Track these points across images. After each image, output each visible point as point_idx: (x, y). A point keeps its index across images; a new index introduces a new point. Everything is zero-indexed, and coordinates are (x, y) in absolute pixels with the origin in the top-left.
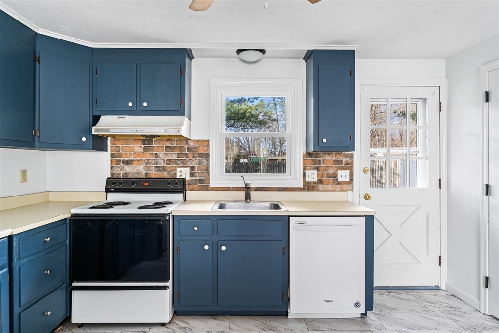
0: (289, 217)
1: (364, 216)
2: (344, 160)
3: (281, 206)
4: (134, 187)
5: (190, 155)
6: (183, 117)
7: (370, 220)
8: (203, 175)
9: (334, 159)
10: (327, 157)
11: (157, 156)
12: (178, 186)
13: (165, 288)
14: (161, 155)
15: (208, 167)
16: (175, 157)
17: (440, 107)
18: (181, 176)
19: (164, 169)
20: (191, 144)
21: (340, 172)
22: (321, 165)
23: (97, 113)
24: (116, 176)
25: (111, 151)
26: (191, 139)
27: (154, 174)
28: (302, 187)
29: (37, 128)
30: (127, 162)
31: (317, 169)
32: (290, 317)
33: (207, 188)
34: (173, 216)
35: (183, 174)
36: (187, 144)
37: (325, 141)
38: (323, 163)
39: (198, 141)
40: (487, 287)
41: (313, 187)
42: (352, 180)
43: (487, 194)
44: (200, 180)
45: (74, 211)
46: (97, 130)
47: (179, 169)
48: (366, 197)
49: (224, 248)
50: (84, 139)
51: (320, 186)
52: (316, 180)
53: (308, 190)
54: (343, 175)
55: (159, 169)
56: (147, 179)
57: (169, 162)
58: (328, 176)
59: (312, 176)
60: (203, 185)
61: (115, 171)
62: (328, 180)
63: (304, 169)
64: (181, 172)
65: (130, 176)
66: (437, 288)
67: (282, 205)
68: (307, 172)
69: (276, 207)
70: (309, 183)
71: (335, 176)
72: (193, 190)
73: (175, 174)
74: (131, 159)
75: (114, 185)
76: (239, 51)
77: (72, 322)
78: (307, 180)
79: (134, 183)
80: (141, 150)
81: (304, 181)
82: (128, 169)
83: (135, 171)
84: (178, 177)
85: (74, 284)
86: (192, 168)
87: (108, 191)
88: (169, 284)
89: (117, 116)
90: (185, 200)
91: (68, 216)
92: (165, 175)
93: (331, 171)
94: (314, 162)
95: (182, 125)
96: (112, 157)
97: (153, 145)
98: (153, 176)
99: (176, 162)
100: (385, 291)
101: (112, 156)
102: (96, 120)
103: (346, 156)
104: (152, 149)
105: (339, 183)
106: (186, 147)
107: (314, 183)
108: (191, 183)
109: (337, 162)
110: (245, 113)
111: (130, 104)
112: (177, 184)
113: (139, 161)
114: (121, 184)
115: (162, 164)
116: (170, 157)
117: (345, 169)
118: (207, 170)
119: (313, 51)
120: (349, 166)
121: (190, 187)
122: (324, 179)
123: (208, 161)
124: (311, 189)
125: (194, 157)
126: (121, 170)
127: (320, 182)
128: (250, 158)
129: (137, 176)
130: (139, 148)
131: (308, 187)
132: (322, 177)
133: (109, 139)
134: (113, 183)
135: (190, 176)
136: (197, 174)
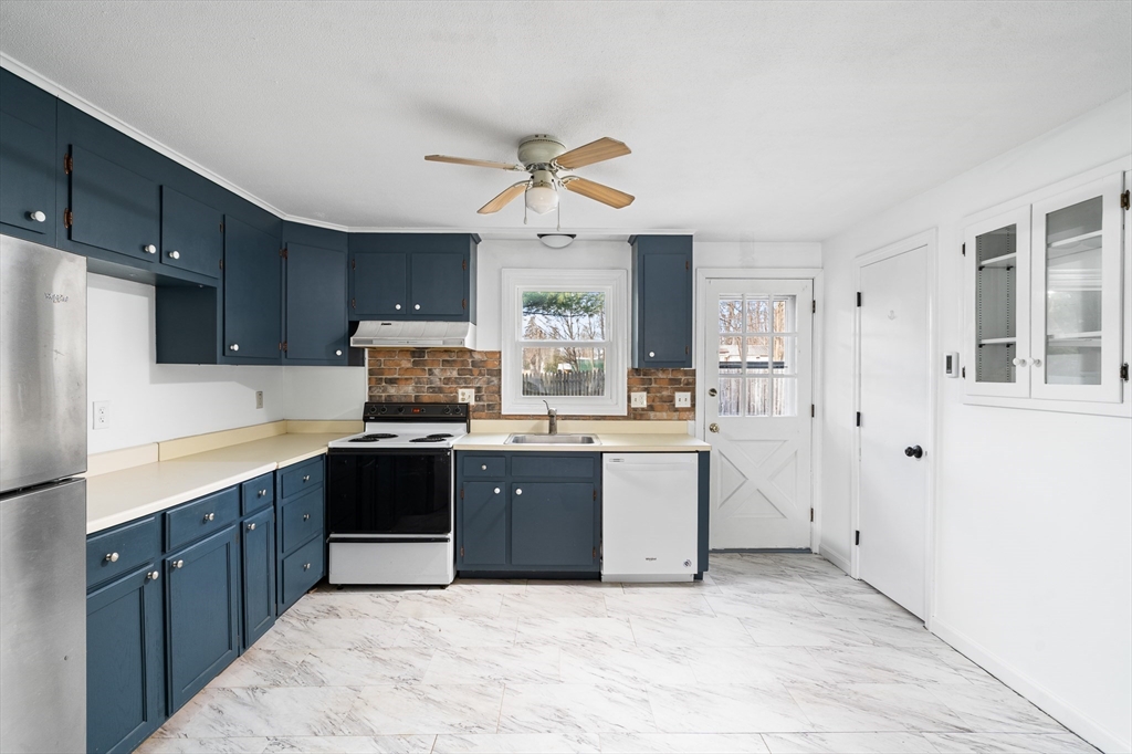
0: (602, 453)
1: (697, 452)
2: (683, 378)
3: (594, 440)
4: (401, 415)
5: (476, 371)
6: (466, 323)
7: (704, 457)
8: (493, 398)
9: (670, 376)
10: (661, 375)
11: (431, 372)
12: (460, 414)
13: (446, 540)
14: (437, 371)
15: (500, 388)
16: (455, 374)
17: (814, 306)
18: (463, 399)
19: (440, 390)
20: (477, 357)
21: (678, 395)
22: (653, 385)
23: (354, 319)
24: (375, 400)
25: (369, 365)
26: (478, 349)
27: (427, 397)
28: (626, 414)
29: (283, 340)
30: (392, 381)
31: (647, 390)
32: (603, 580)
33: (499, 416)
34: (455, 451)
35: (466, 397)
36: (472, 357)
37: (652, 354)
38: (656, 382)
39: (486, 353)
40: (857, 543)
41: (641, 415)
42: (693, 405)
43: (858, 424)
44: (488, 405)
45: (333, 444)
46: (356, 342)
47: (460, 391)
48: (713, 429)
49: (519, 492)
50: (339, 353)
51: (652, 414)
52: (645, 405)
53: (635, 419)
54: (682, 400)
55: (434, 390)
56: (418, 404)
57: (448, 380)
58: (663, 400)
59: (641, 399)
60: (493, 411)
61: (375, 393)
62: (662, 405)
63: (629, 391)
64: (463, 394)
65: (395, 400)
66: (808, 551)
67: (597, 438)
68: (633, 394)
69: (590, 441)
70: (635, 409)
71: (671, 400)
72: (480, 418)
73: (456, 397)
74: (396, 376)
75: (375, 411)
76: (541, 236)
77: (331, 582)
78: (633, 406)
79: (400, 410)
80: (410, 365)
81: (629, 406)
82: (392, 390)
83: (401, 393)
84: (460, 401)
85: (332, 536)
86: (478, 390)
87: (366, 419)
88: (451, 536)
89: (381, 322)
90: (469, 431)
91: (324, 450)
92: (441, 398)
93: (665, 393)
94: (643, 382)
95: (465, 333)
96: (370, 374)
97: (426, 358)
98: (426, 400)
99: (456, 381)
100: (737, 554)
101: (371, 372)
102: (353, 327)
103: (686, 373)
104: (424, 363)
105: (677, 410)
106: (470, 360)
107: (643, 409)
108: (476, 409)
109: (674, 381)
110: (555, 298)
111: (398, 307)
112: (457, 410)
113: (406, 379)
114: (384, 410)
115: (438, 383)
116: (448, 374)
117: (684, 391)
118: (499, 393)
119: (637, 236)
120: (690, 387)
121: (475, 414)
122: (657, 404)
123: (500, 379)
124: (638, 417)
125: (480, 374)
126: (383, 391)
127: (651, 408)
128: (575, 361)
129: (403, 400)
130: (406, 363)
131: (635, 414)
132: (653, 401)
133: (366, 350)
134: (373, 410)
135: (476, 400)
136: (485, 398)
